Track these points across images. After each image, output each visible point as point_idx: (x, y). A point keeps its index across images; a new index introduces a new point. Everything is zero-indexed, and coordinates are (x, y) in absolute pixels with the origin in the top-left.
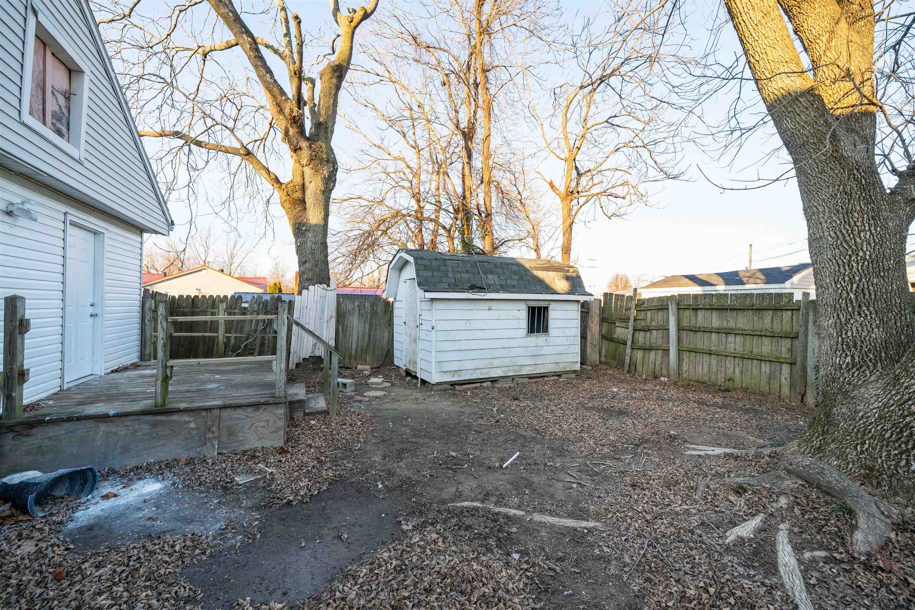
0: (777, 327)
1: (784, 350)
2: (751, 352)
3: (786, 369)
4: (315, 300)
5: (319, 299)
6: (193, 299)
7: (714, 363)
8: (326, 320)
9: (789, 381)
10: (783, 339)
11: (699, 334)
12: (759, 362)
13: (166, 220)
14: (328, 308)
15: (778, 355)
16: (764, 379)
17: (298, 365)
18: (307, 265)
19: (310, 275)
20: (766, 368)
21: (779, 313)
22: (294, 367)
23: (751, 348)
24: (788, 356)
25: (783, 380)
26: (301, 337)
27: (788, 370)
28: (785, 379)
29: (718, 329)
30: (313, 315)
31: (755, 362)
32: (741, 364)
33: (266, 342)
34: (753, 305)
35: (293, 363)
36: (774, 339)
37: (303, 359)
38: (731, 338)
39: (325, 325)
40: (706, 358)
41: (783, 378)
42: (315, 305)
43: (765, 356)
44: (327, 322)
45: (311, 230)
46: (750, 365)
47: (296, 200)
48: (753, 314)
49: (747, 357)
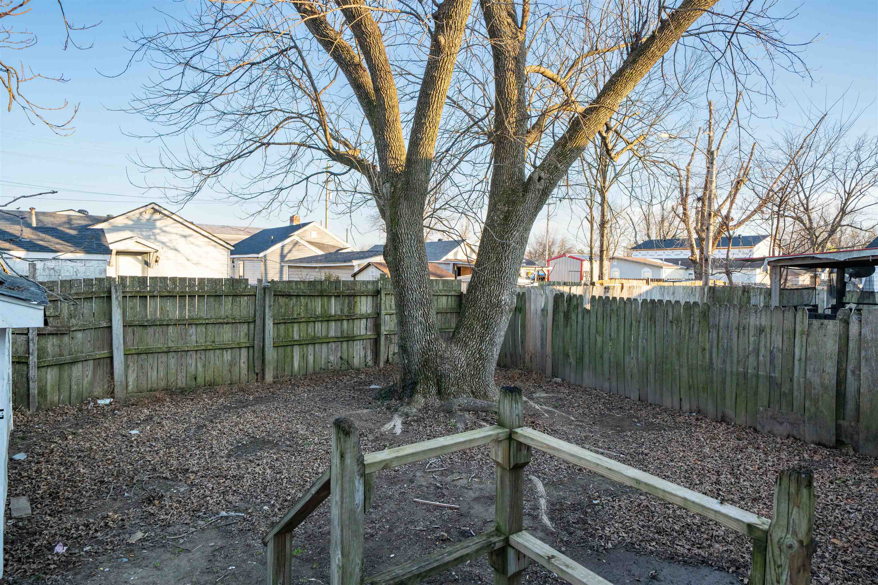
0: (237, 313)
1: (242, 334)
2: (214, 342)
3: (244, 352)
7: (172, 362)
9: (246, 364)
10: (242, 324)
11: (151, 330)
12: (221, 351)
15: (238, 340)
16: (226, 368)
20: (227, 356)
21: (238, 299)
23: (213, 338)
24: (246, 340)
25: (242, 365)
27: (246, 354)
28: (244, 363)
29: (179, 320)
31: (217, 351)
32: (203, 357)
34: (216, 292)
36: (234, 325)
38: (192, 330)
40: (163, 358)
41: (242, 361)
43: (228, 344)
46: (212, 356)
48: (215, 301)
49: (211, 348)
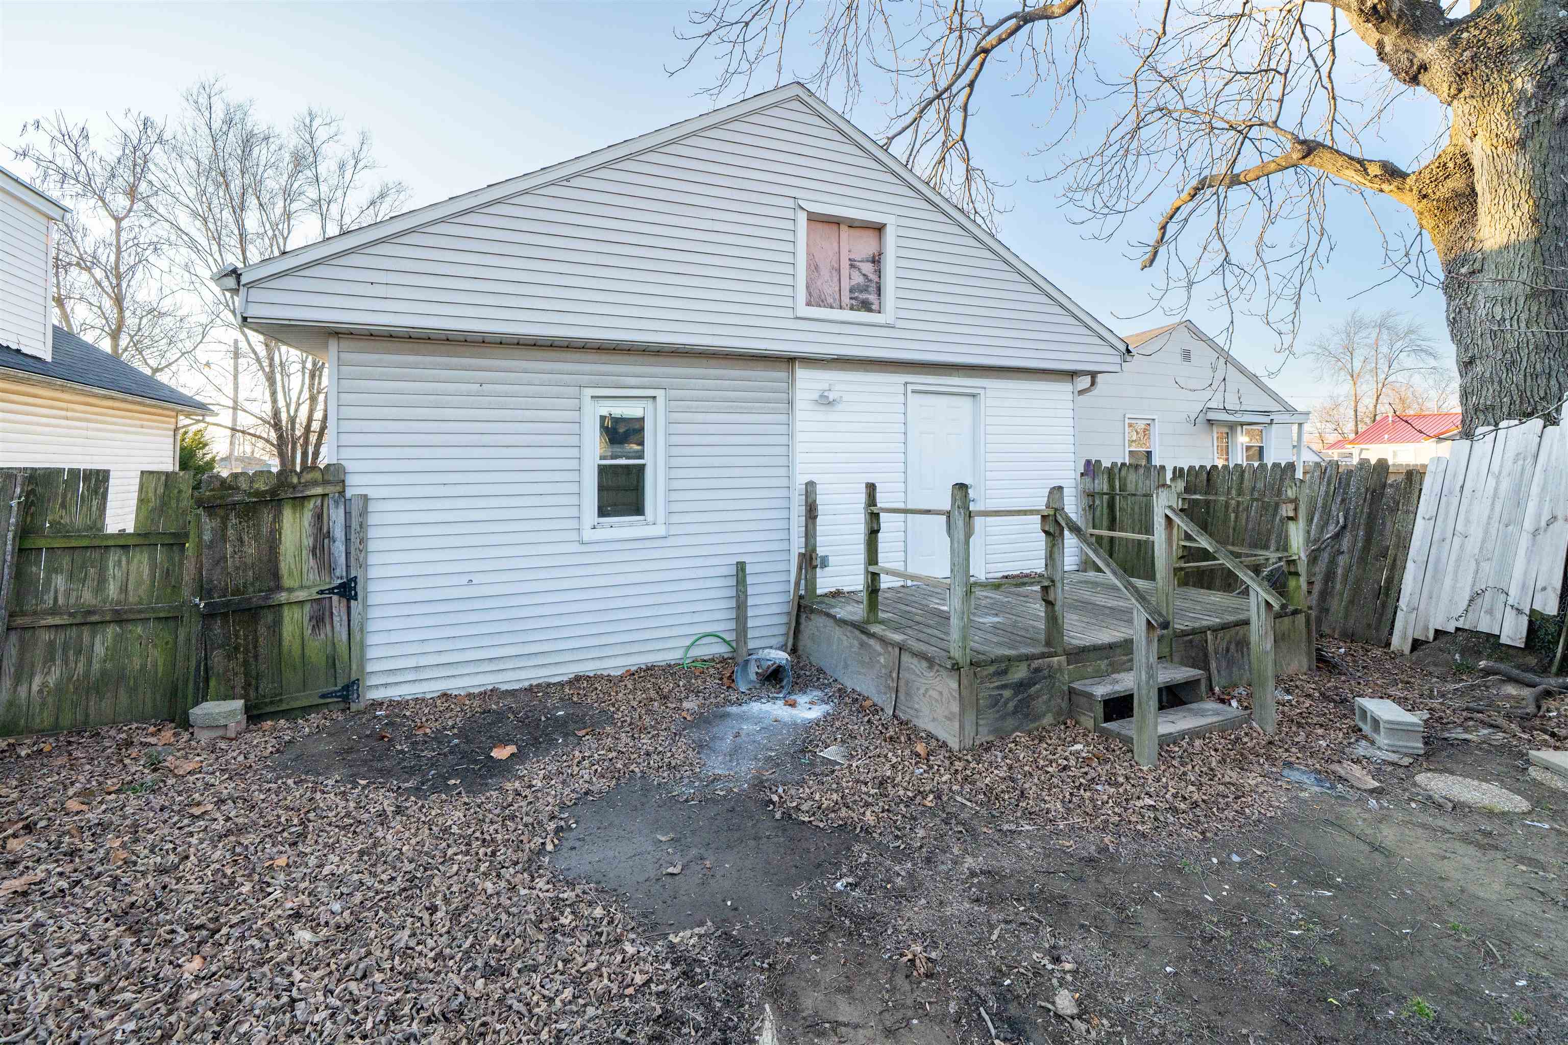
4: (1495, 468)
5: (1509, 464)
6: (1209, 473)
8: (1528, 525)
13: (1112, 346)
14: (1544, 489)
17: (1416, 644)
18: (1479, 369)
19: (1488, 395)
22: (1407, 649)
26: (1436, 570)
30: (1480, 510)
33: (1340, 571)
35: (1404, 637)
37: (1437, 631)
39: (1524, 541)
42: (1492, 482)
44: (1535, 533)
45: (1490, 266)
47: (1447, 201)
